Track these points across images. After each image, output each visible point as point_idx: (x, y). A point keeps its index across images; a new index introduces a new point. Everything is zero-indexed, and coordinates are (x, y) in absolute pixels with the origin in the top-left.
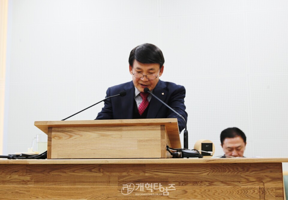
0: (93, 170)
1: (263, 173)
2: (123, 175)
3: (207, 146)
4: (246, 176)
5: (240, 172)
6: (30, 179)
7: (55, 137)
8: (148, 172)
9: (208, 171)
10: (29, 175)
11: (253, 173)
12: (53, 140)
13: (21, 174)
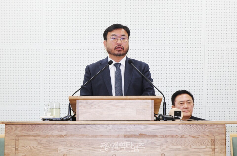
0: (108, 128)
1: (214, 130)
2: (127, 131)
3: (177, 113)
4: (204, 132)
5: (200, 129)
6: (66, 134)
7: (82, 107)
8: (144, 129)
9: (181, 128)
10: (65, 131)
11: (208, 130)
12: (80, 108)
13: (60, 130)
